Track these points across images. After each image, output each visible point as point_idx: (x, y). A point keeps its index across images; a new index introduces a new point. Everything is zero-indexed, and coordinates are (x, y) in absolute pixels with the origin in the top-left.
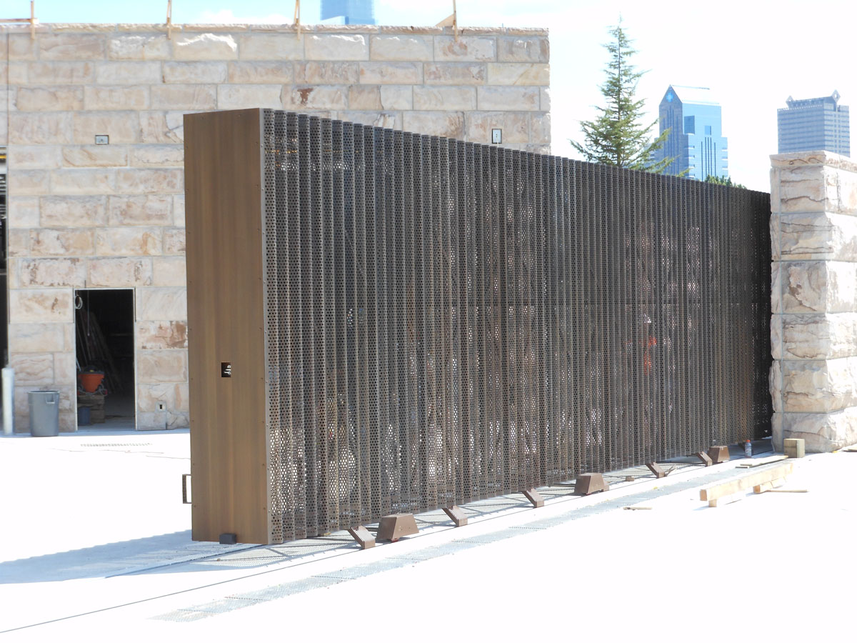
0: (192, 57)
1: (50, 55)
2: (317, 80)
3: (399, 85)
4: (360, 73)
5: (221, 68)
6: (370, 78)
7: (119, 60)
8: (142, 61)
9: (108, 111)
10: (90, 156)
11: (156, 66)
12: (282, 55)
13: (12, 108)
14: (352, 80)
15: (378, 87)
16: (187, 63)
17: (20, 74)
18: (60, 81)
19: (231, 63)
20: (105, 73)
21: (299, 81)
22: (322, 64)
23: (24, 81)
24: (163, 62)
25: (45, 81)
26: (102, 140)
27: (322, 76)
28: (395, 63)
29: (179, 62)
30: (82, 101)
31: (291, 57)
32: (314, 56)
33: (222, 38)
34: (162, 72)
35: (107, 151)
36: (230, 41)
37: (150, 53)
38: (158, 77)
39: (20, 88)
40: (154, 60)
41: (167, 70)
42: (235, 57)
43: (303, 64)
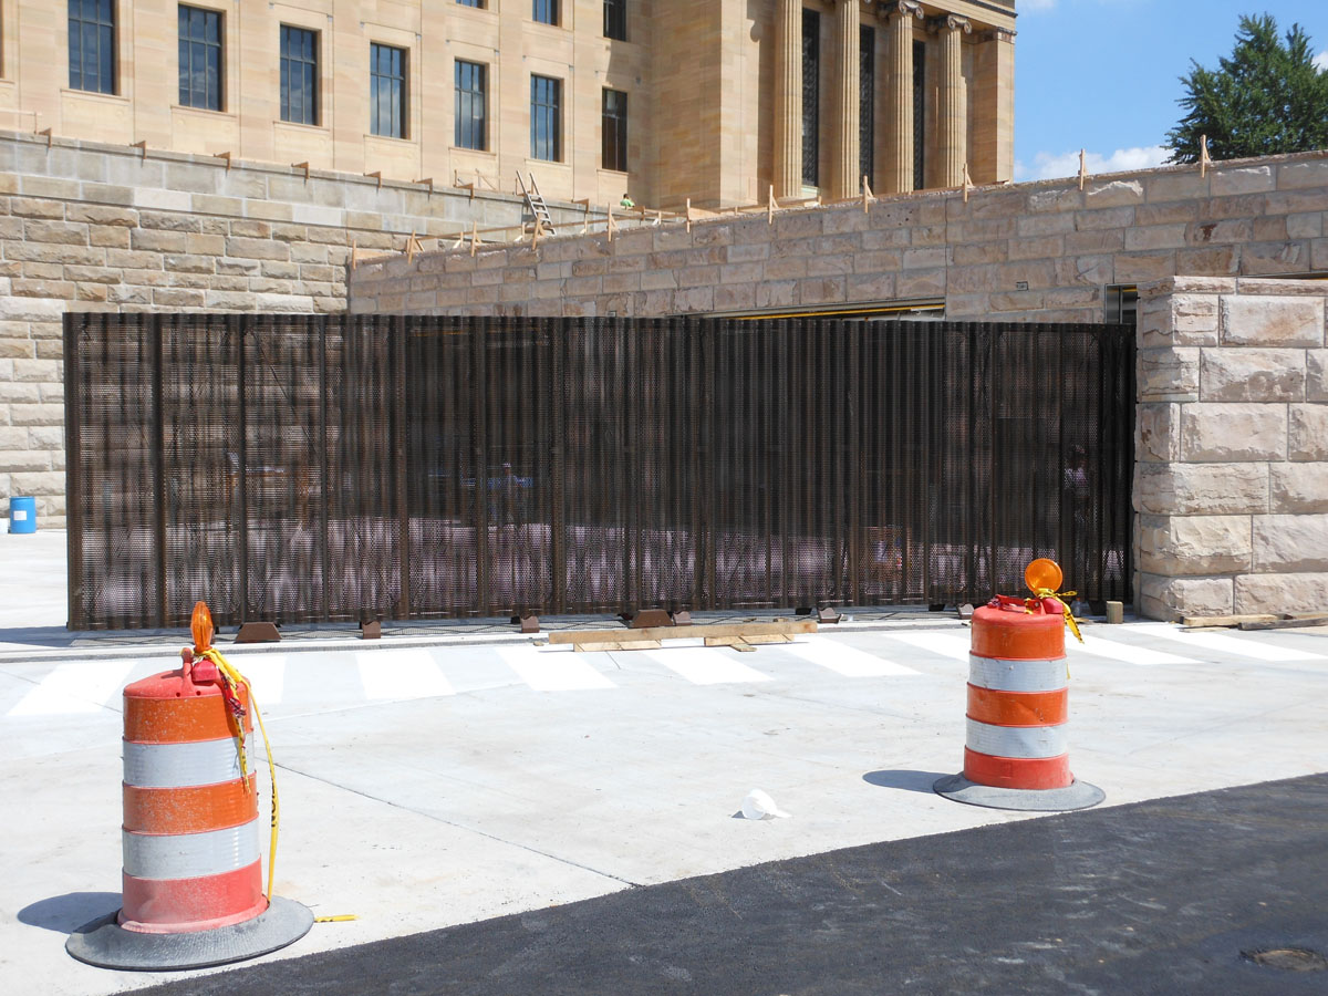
0: (1101, 205)
1: (981, 214)
2: (1221, 215)
3: (1308, 212)
4: (1265, 204)
5: (1128, 212)
6: (1276, 209)
7: (1037, 213)
8: (1059, 212)
9: (1027, 261)
10: (1012, 302)
11: (1069, 217)
12: (1187, 195)
13: (950, 263)
14: (1257, 212)
15: (1285, 217)
16: (1097, 211)
17: (956, 234)
18: (989, 236)
19: (1136, 207)
20: (1026, 226)
21: (1203, 218)
22: (1228, 199)
23: (959, 239)
24: (1076, 211)
25: (976, 238)
26: (1022, 286)
27: (1226, 211)
28: (1303, 191)
29: (1090, 211)
30: (1007, 253)
31: (1196, 196)
32: (1218, 191)
33: (1129, 185)
34: (1075, 221)
35: (1026, 296)
36: (1136, 187)
37: (1064, 205)
38: (1072, 226)
39: (957, 245)
40: (1068, 211)
41: (1078, 218)
42: (1142, 201)
43: (1207, 201)
